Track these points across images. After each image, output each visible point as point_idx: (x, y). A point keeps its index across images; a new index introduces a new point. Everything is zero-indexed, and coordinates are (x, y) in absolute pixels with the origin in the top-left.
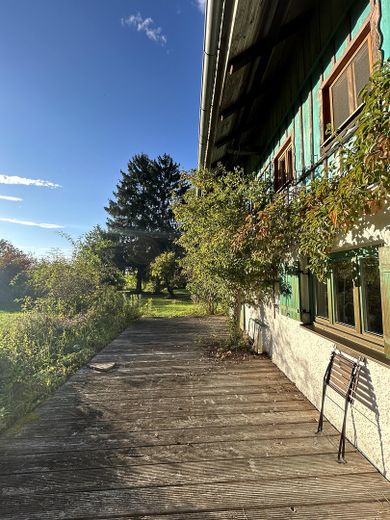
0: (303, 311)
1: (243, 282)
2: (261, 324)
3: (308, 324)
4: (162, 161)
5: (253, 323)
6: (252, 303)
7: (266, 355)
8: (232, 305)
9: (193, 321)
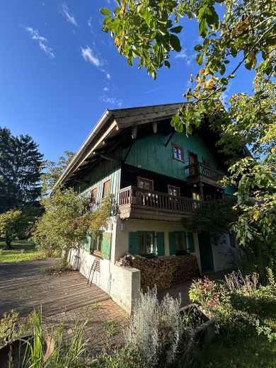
0: (91, 249)
1: (72, 238)
2: (78, 257)
3: (92, 254)
4: (23, 139)
5: (74, 257)
6: (75, 248)
7: (78, 270)
8: (65, 249)
9: (37, 262)
